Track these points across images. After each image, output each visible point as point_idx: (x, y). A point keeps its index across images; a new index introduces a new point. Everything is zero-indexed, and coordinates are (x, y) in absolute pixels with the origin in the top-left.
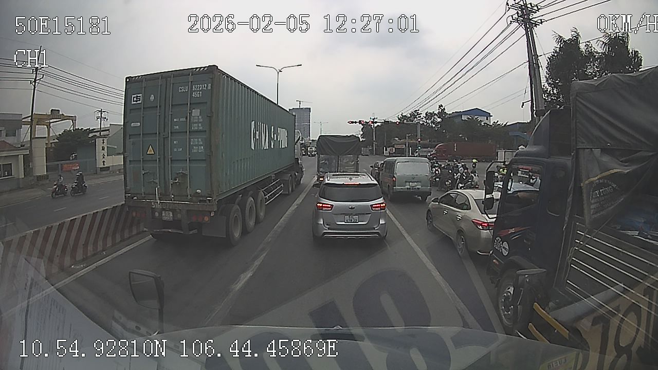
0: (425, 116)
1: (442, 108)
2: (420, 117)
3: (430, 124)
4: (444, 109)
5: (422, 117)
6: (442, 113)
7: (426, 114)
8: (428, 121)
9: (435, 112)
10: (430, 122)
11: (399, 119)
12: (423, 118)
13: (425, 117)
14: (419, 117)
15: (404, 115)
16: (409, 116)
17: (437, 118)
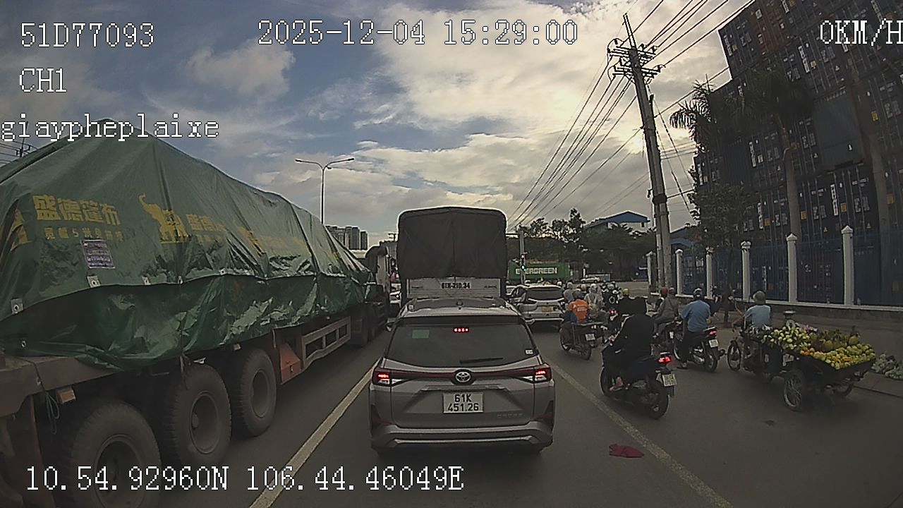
0: (551, 226)
1: (576, 214)
3: (560, 237)
4: (579, 214)
5: (548, 228)
6: (576, 222)
7: (554, 223)
8: (556, 233)
9: (566, 220)
10: (559, 233)
12: (549, 230)
13: (552, 228)
15: (523, 226)
16: (530, 227)
17: (568, 228)
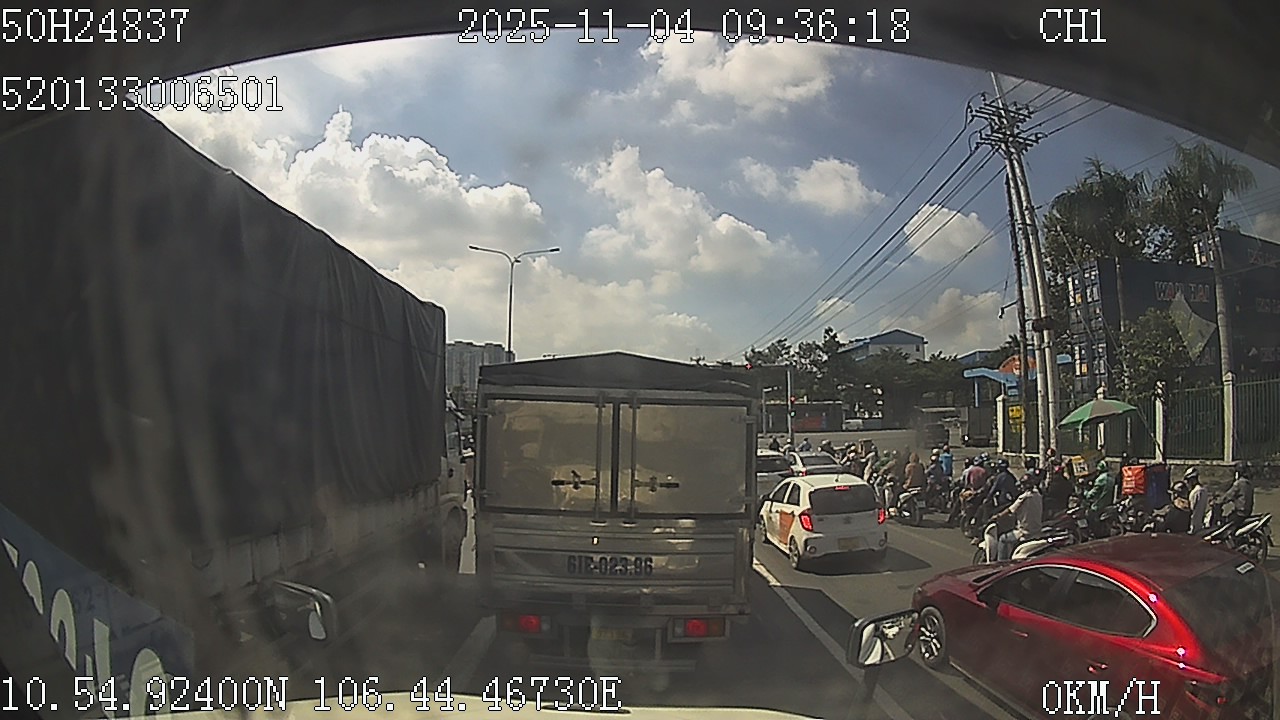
0: (797, 350)
1: (832, 334)
2: (788, 353)
3: (809, 366)
4: (836, 335)
5: (792, 353)
6: (832, 345)
7: (800, 347)
8: (803, 360)
9: (817, 343)
10: (808, 361)
11: (747, 359)
12: (793, 356)
13: (798, 353)
14: (786, 353)
15: (757, 350)
16: (767, 351)
17: (821, 353)
